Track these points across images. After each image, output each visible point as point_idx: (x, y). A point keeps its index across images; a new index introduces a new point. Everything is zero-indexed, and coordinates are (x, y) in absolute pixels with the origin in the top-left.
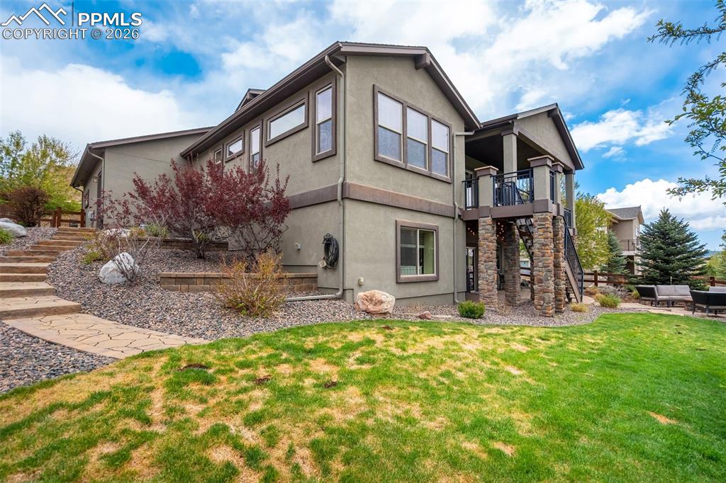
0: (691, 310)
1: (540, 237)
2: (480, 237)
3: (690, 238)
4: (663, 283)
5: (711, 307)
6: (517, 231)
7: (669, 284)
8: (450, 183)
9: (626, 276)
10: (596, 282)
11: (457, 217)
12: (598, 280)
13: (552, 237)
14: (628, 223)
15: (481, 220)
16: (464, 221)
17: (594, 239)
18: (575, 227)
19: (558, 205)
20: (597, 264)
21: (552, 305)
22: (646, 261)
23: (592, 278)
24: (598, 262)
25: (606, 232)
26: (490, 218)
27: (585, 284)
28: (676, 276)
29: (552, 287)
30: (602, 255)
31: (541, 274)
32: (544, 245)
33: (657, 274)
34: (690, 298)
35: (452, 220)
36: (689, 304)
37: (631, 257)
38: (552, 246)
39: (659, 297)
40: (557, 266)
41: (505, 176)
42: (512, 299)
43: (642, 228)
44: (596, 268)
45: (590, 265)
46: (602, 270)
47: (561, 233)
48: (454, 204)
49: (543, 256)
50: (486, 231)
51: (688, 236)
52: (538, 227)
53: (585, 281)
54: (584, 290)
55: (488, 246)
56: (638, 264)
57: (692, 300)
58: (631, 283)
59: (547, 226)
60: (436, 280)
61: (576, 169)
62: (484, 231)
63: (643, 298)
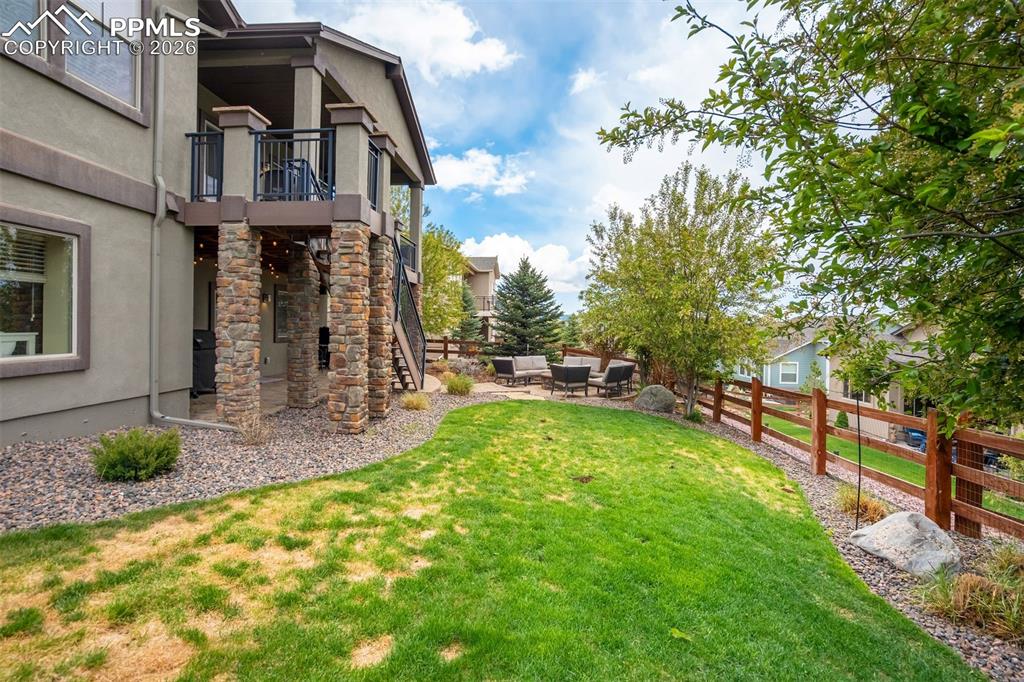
0: (548, 389)
1: (343, 272)
2: (222, 267)
3: (547, 296)
4: (521, 353)
5: (570, 385)
6: (312, 262)
7: (525, 355)
8: (145, 127)
9: (480, 344)
10: (446, 352)
11: (161, 212)
12: (449, 349)
13: (367, 273)
14: (485, 276)
15: (224, 228)
16: (188, 229)
17: (445, 292)
18: (420, 271)
19: (384, 215)
20: (449, 327)
21: (363, 409)
22: (503, 324)
23: (441, 346)
24: (448, 324)
25: (460, 284)
26: (244, 224)
27: (429, 356)
28: (532, 344)
29: (363, 375)
30: (455, 315)
31: (342, 347)
32: (351, 289)
33: (513, 341)
34: (548, 373)
35: (148, 219)
36: (547, 381)
37: (486, 319)
38: (367, 292)
39: (518, 373)
40: (375, 331)
41: (296, 136)
42: (301, 396)
43: (500, 282)
44: (448, 333)
45: (437, 329)
46: (454, 336)
47: (388, 270)
48: (155, 182)
49: (348, 311)
50: (237, 253)
51: (546, 294)
52: (340, 251)
53: (428, 351)
54: (426, 365)
55: (237, 287)
56: (494, 328)
57: (550, 375)
58: (485, 353)
59: (356, 249)
60: (80, 368)
61: (426, 183)
62: (229, 254)
63: (499, 375)
